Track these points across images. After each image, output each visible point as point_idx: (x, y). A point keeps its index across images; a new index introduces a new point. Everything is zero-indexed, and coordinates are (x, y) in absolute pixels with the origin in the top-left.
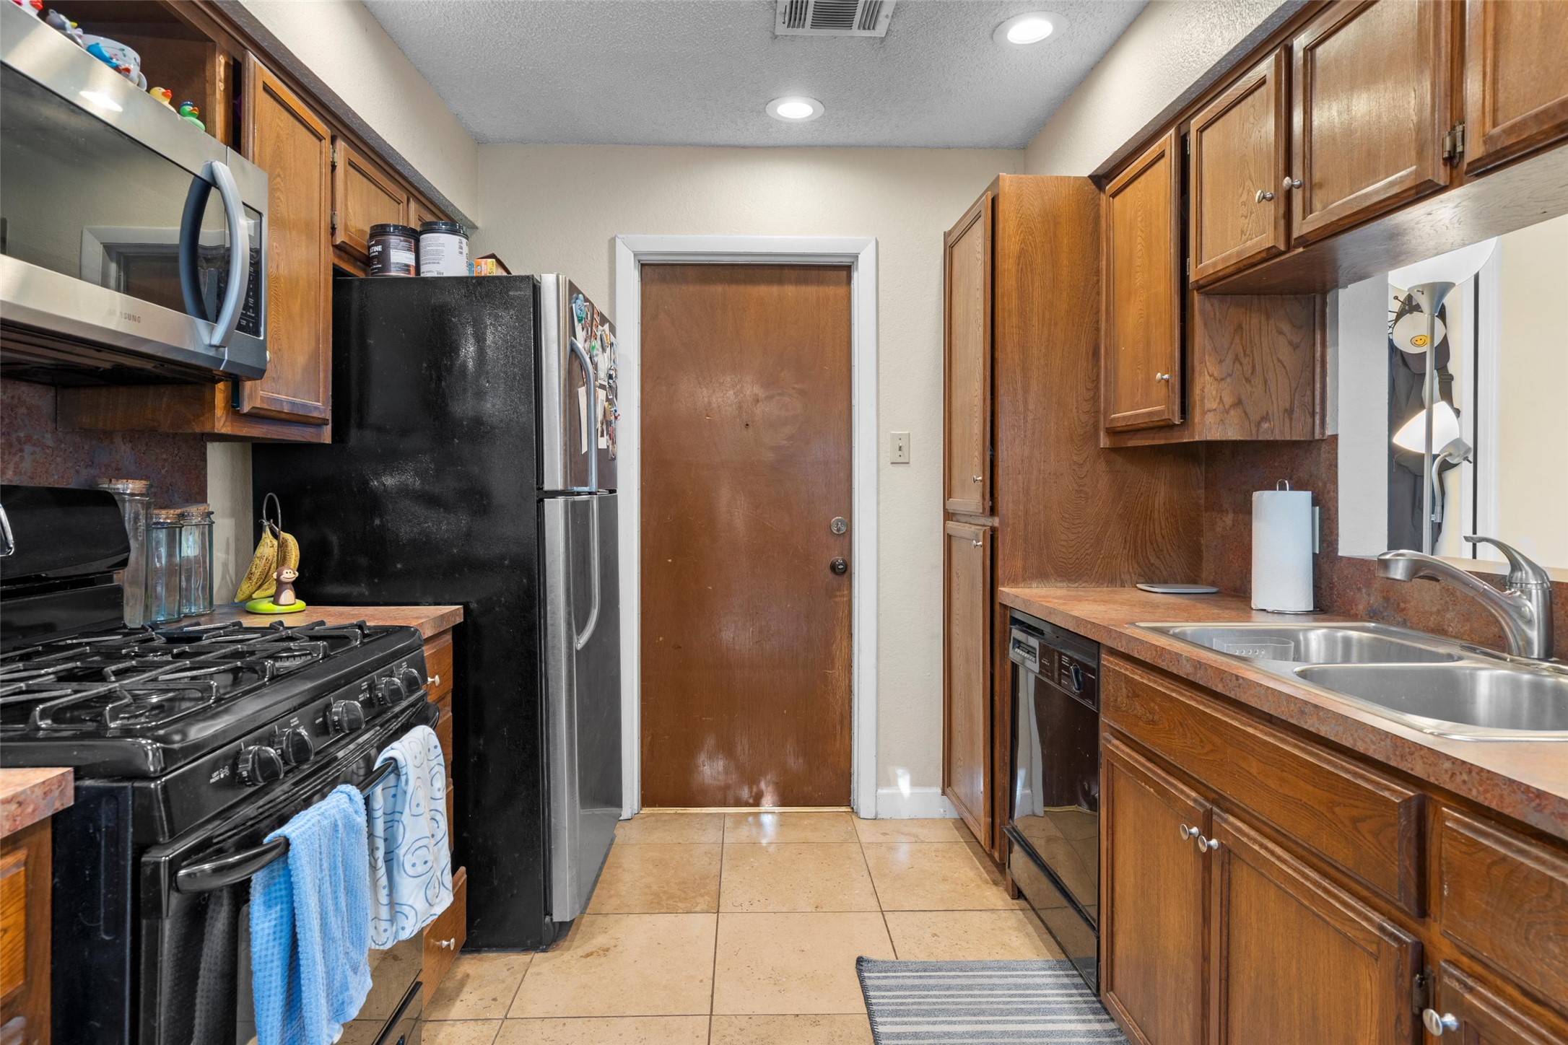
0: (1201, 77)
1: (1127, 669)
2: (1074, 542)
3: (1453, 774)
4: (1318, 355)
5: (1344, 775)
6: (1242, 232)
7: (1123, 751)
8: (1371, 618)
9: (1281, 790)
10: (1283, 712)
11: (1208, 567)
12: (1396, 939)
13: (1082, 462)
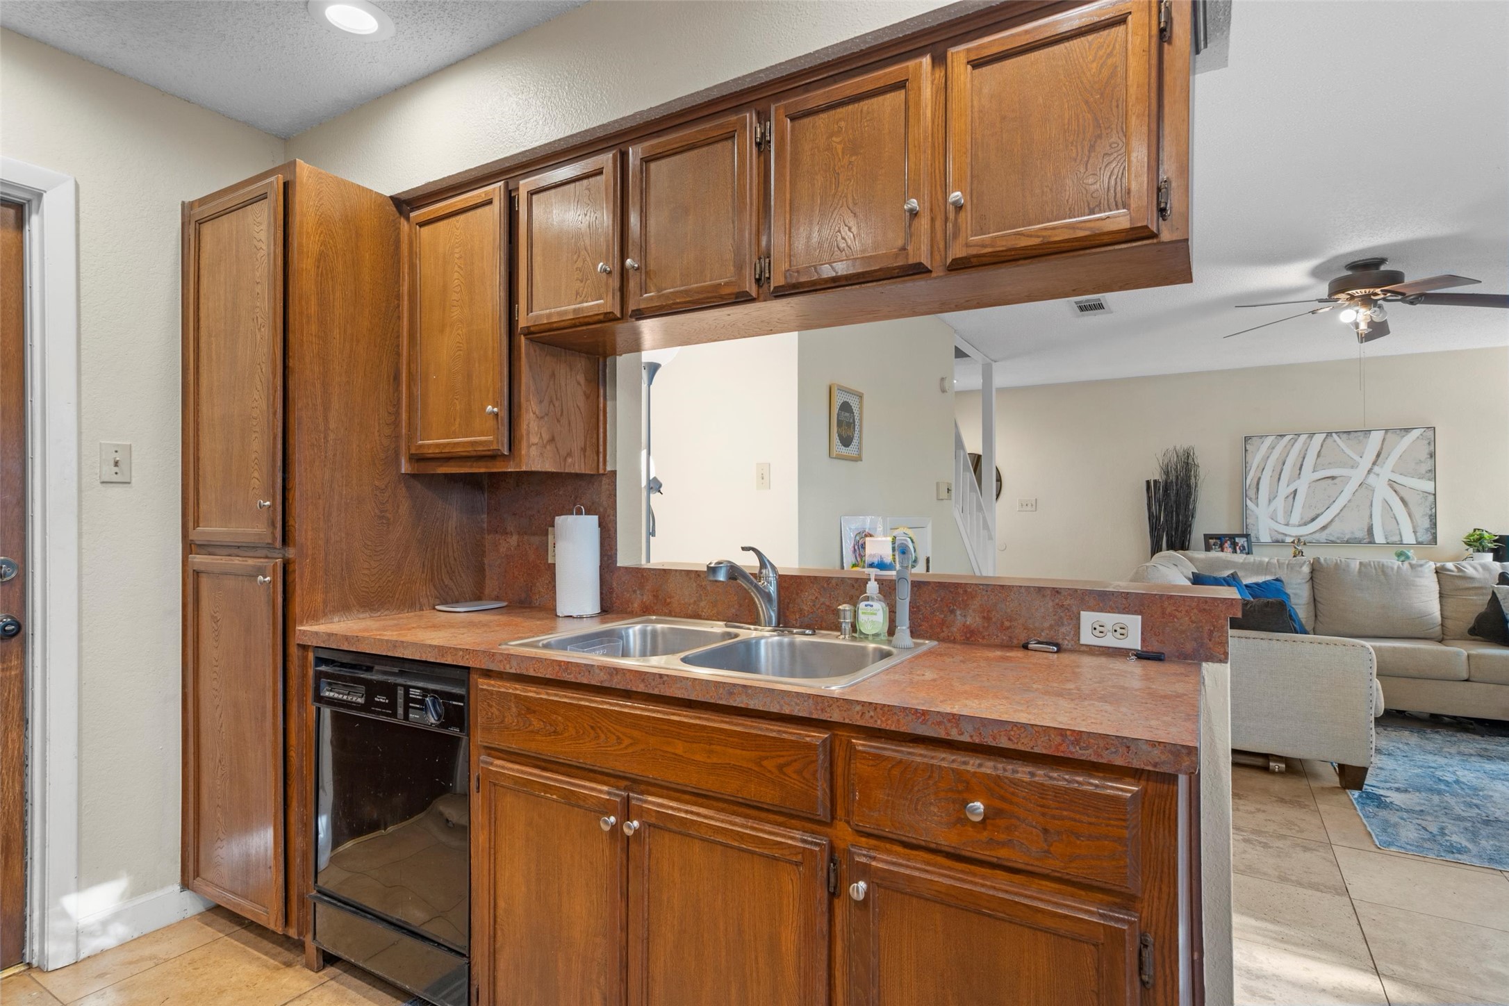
0: (540, 147)
1: (516, 689)
2: (376, 570)
3: (863, 713)
4: (601, 406)
5: (771, 735)
6: (577, 294)
7: (513, 770)
8: (644, 612)
9: (709, 761)
10: (711, 697)
11: (491, 585)
12: (816, 844)
13: (383, 487)
